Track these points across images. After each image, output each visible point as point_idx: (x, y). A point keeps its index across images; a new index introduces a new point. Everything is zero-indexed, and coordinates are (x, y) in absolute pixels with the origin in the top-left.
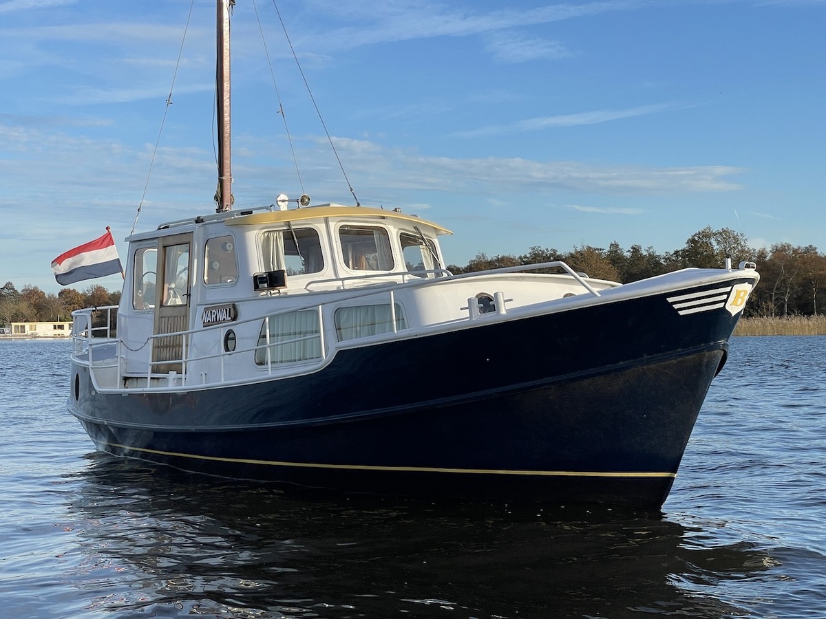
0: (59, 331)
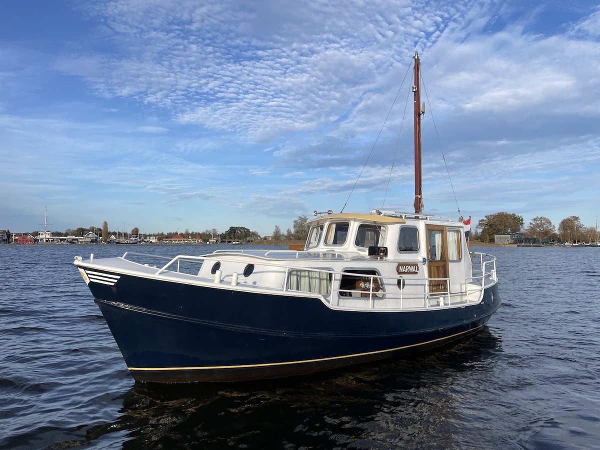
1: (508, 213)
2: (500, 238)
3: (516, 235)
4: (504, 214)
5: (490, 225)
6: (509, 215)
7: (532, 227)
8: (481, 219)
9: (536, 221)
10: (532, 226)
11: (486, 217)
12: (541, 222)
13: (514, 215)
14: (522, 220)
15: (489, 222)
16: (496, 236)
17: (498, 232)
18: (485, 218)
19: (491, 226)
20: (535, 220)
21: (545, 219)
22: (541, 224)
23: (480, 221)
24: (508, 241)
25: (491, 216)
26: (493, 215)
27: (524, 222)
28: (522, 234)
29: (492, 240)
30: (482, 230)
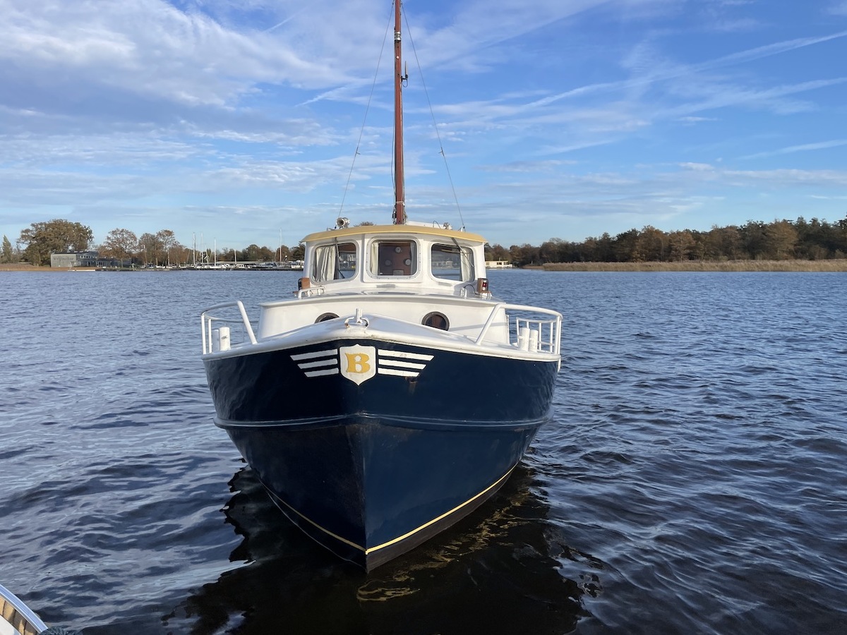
0: (500, 266)
1: (69, 221)
2: (60, 259)
3: (84, 254)
4: (62, 223)
5: (41, 239)
6: (71, 225)
7: (109, 244)
8: (24, 229)
9: (116, 234)
10: (110, 242)
11: (33, 225)
12: (122, 236)
13: (78, 224)
14: (90, 232)
15: (39, 234)
16: (53, 256)
17: (56, 249)
18: (31, 228)
19: (43, 240)
20: (114, 233)
21: (127, 232)
22: (123, 240)
23: (23, 232)
24: (73, 263)
25: (41, 224)
26: (45, 224)
27: (93, 235)
28: (92, 253)
29: (46, 262)
30: (27, 246)
